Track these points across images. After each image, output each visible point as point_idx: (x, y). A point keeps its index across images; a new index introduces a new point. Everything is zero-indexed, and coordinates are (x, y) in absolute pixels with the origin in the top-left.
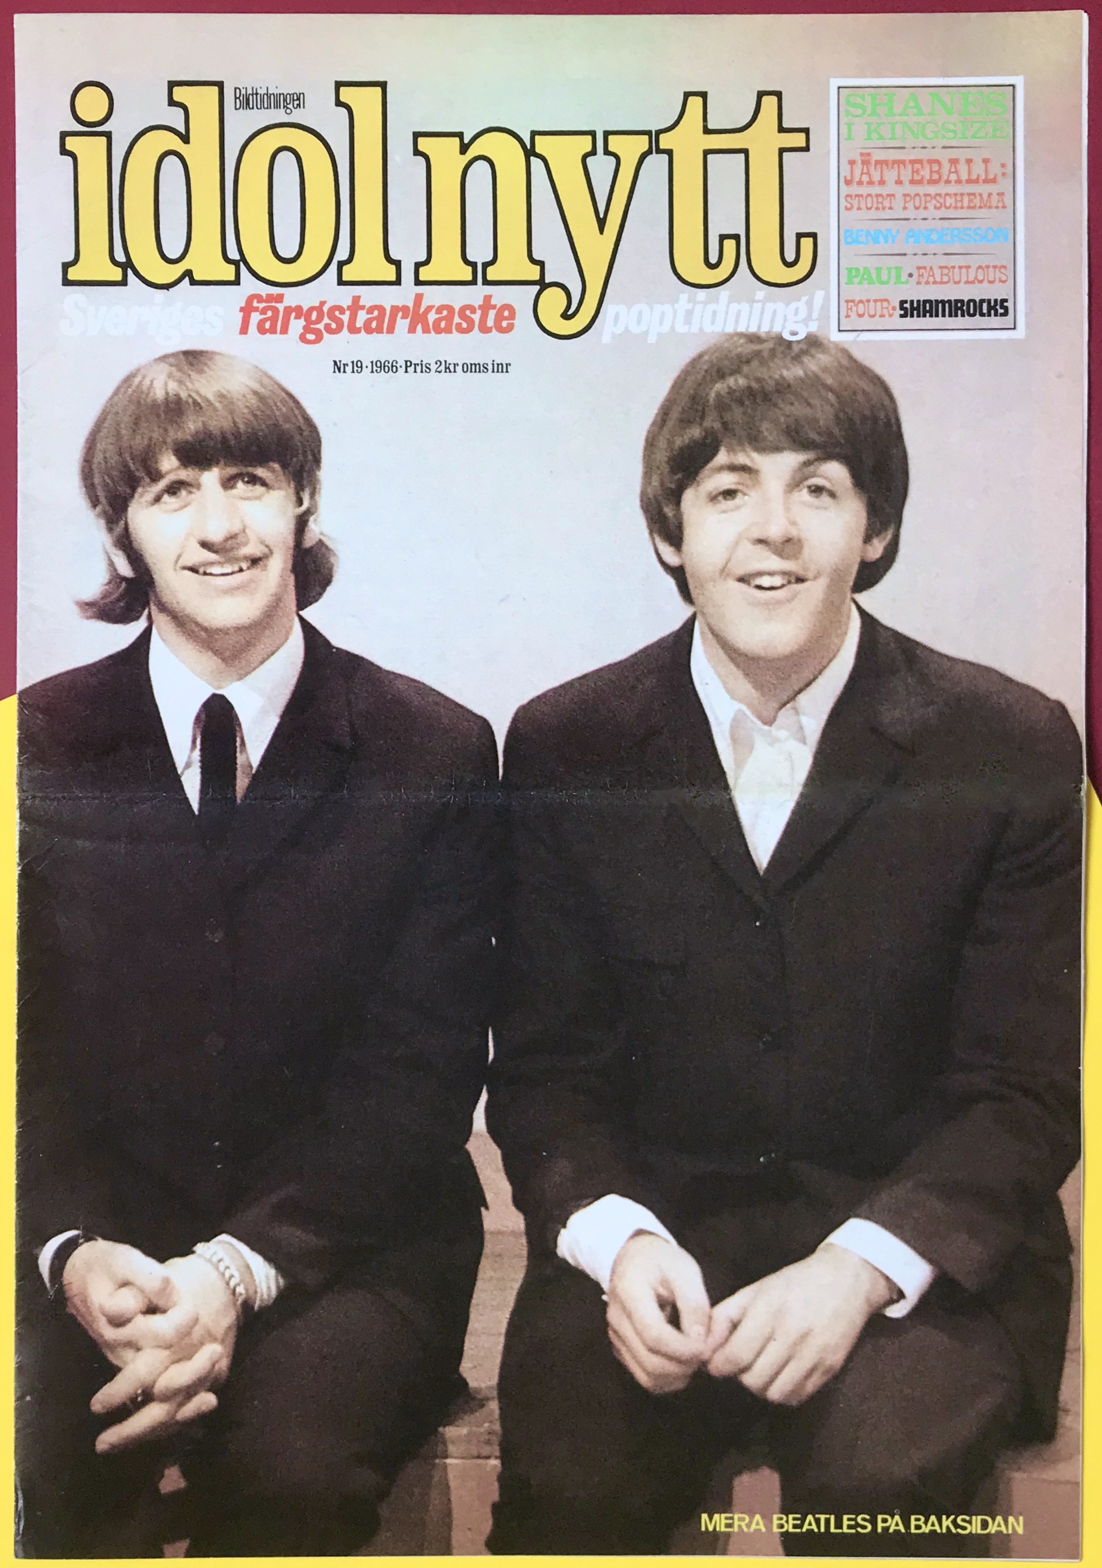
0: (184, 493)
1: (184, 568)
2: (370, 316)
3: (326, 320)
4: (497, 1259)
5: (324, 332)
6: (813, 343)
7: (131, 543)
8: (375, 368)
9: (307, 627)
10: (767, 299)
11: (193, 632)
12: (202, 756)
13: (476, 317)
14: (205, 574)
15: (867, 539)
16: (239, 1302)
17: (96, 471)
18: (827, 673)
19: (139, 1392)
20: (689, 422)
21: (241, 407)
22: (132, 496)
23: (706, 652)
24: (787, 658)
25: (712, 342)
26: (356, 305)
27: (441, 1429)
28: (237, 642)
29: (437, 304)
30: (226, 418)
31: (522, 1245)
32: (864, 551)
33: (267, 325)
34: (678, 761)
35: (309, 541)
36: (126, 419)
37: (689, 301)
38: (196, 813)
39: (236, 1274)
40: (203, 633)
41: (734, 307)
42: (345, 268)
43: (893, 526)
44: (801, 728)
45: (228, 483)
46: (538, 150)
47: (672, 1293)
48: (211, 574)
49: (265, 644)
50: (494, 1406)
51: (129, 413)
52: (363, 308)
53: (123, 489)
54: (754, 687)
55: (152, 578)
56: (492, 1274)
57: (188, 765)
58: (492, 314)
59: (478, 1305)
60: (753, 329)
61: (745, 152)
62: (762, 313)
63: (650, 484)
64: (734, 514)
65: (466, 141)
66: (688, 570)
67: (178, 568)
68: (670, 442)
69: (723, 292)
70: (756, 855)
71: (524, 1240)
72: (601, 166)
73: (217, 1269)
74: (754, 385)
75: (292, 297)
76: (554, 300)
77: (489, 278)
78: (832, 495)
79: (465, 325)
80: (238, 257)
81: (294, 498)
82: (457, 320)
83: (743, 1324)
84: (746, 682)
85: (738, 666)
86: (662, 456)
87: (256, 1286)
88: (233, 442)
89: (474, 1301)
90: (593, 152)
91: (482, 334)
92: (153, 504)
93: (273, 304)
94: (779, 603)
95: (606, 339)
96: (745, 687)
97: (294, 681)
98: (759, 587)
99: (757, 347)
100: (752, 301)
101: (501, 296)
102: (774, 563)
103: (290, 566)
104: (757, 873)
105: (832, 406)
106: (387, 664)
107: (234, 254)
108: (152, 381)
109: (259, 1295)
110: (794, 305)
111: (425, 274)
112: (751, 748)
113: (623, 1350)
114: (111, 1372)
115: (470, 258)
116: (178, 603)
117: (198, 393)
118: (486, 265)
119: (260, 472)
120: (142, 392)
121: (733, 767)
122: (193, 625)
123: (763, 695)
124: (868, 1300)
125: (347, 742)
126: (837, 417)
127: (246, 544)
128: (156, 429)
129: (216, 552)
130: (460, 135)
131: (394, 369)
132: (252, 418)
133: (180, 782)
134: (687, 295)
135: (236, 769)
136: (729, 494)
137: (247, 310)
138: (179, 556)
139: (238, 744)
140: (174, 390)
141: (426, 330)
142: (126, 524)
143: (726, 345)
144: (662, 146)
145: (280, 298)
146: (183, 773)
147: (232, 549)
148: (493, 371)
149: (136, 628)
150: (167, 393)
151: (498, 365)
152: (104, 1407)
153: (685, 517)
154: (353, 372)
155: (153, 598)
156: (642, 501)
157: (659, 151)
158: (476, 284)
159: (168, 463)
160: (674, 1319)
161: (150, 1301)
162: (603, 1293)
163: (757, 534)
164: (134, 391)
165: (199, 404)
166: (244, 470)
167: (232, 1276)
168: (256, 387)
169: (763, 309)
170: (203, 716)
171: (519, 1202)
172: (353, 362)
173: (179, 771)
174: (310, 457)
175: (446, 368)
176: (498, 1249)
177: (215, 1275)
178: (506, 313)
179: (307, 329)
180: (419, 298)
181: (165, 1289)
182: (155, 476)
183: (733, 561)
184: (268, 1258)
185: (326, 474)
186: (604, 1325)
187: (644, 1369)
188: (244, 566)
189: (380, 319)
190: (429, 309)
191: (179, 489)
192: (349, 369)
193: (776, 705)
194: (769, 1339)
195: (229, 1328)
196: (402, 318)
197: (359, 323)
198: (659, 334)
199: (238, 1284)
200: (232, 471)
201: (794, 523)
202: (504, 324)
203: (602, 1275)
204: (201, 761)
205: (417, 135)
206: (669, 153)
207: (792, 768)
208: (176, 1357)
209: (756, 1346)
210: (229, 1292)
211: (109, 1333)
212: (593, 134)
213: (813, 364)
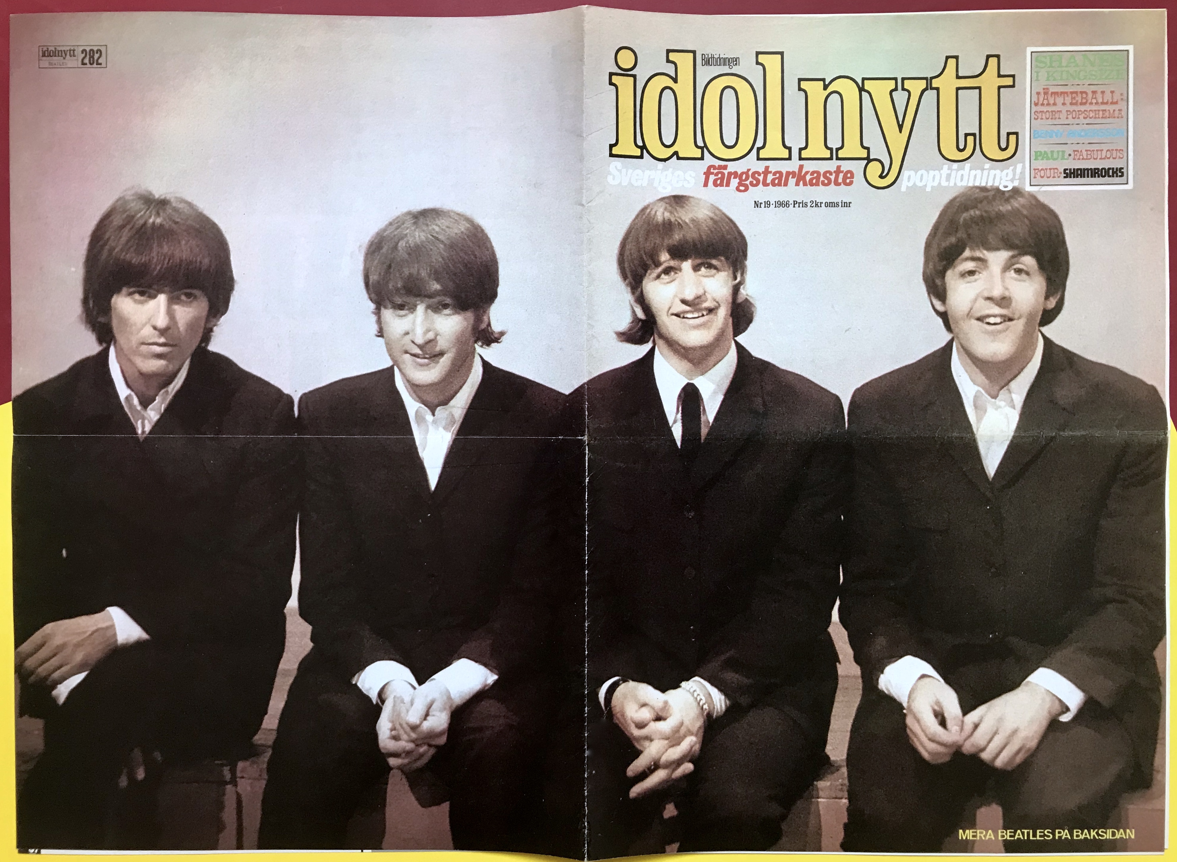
0: (673, 273)
1: (673, 314)
2: (774, 177)
3: (750, 179)
4: (846, 691)
5: (749, 186)
6: (1016, 192)
7: (644, 300)
8: (777, 205)
9: (739, 346)
10: (991, 169)
11: (677, 349)
12: (682, 416)
13: (833, 177)
14: (684, 318)
15: (1047, 298)
16: (705, 714)
17: (626, 260)
18: (1026, 370)
19: (652, 763)
20: (950, 234)
21: (704, 227)
22: (645, 275)
23: (959, 358)
24: (1004, 362)
25: (961, 190)
26: (767, 171)
27: (815, 783)
28: (701, 355)
29: (811, 170)
30: (696, 232)
31: (860, 683)
32: (1045, 304)
33: (719, 182)
34: (945, 419)
35: (740, 300)
36: (642, 232)
37: (948, 169)
38: (679, 447)
39: (703, 698)
40: (682, 350)
41: (973, 172)
42: (761, 151)
43: (1061, 290)
44: (1012, 400)
45: (696, 268)
46: (866, 88)
47: (942, 708)
48: (687, 318)
49: (716, 356)
50: (844, 770)
51: (643, 229)
52: (771, 172)
53: (640, 271)
54: (986, 378)
55: (656, 320)
56: (843, 698)
57: (675, 422)
58: (841, 176)
59: (835, 715)
60: (983, 184)
61: (979, 88)
62: (988, 176)
63: (928, 267)
64: (974, 283)
65: (827, 83)
66: (949, 313)
67: (669, 315)
68: (939, 245)
69: (967, 165)
70: (988, 470)
71: (860, 680)
72: (900, 97)
73: (693, 695)
74: (984, 214)
75: (732, 167)
76: (874, 169)
77: (840, 156)
78: (1027, 273)
79: (826, 182)
80: (703, 145)
81: (732, 276)
82: (822, 179)
83: (981, 725)
84: (982, 375)
85: (977, 367)
86: (934, 252)
87: (714, 705)
88: (699, 246)
89: (833, 713)
90: (896, 89)
91: (836, 187)
92: (656, 279)
93: (722, 171)
94: (1000, 332)
95: (903, 189)
96: (981, 378)
97: (731, 376)
98: (988, 323)
99: (985, 194)
100: (983, 169)
101: (846, 166)
102: (997, 310)
103: (729, 312)
104: (988, 480)
105: (1027, 226)
106: (783, 366)
107: (700, 143)
108: (656, 212)
109: (716, 710)
110: (1005, 172)
111: (804, 154)
112: (985, 411)
113: (915, 740)
114: (637, 753)
115: (829, 145)
116: (669, 333)
117: (681, 219)
118: (838, 150)
119: (714, 262)
120: (651, 217)
121: (976, 422)
122: (677, 346)
123: (991, 382)
124: (1049, 712)
125: (761, 409)
126: (1029, 231)
127: (705, 301)
128: (658, 238)
129: (689, 306)
130: (823, 80)
131: (788, 205)
132: (709, 232)
133: (671, 431)
134: (947, 166)
135: (701, 424)
136: (971, 273)
137: (707, 174)
138: (670, 308)
139: (701, 410)
140: (667, 216)
141: (805, 184)
142: (642, 289)
143: (969, 193)
144: (934, 86)
145: (725, 167)
146: (672, 426)
147: (698, 304)
148: (842, 206)
149: (645, 348)
150: (664, 219)
151: (845, 203)
152: (633, 773)
153: (947, 285)
154: (765, 207)
155: (655, 331)
156: (923, 276)
157: (932, 88)
158: (832, 159)
159: (664, 257)
160: (943, 723)
161: (658, 714)
162: (904, 709)
163: (986, 294)
164: (646, 217)
165: (681, 225)
166: (705, 261)
167: (701, 699)
168: (712, 215)
169: (989, 173)
170: (682, 395)
171: (857, 660)
172: (765, 202)
173: (670, 425)
174: (741, 254)
175: (816, 205)
176: (846, 685)
177: (692, 698)
178: (849, 175)
179: (740, 184)
180: (801, 167)
181: (665, 707)
182: (657, 264)
183: (974, 309)
184: (720, 690)
185: (749, 263)
186: (905, 726)
187: (927, 751)
188: (705, 313)
189: (780, 178)
190: (807, 173)
191: (670, 272)
192: (763, 206)
193: (998, 388)
194: (996, 733)
195: (700, 728)
196: (792, 178)
197: (769, 181)
198: (932, 187)
199: (705, 704)
200: (699, 261)
201: (1007, 289)
202: (848, 181)
203: (904, 700)
204: (682, 419)
205: (800, 80)
206: (937, 89)
207: (1008, 422)
208: (671, 744)
209: (988, 737)
210: (699, 708)
211: (636, 732)
212: (895, 79)
213: (1016, 204)
